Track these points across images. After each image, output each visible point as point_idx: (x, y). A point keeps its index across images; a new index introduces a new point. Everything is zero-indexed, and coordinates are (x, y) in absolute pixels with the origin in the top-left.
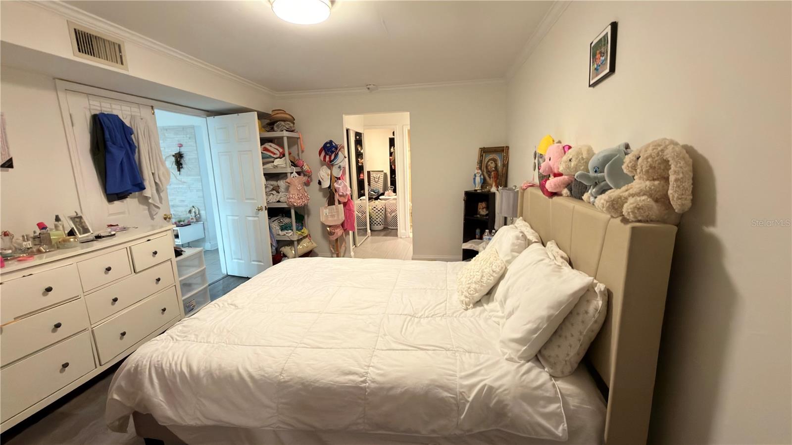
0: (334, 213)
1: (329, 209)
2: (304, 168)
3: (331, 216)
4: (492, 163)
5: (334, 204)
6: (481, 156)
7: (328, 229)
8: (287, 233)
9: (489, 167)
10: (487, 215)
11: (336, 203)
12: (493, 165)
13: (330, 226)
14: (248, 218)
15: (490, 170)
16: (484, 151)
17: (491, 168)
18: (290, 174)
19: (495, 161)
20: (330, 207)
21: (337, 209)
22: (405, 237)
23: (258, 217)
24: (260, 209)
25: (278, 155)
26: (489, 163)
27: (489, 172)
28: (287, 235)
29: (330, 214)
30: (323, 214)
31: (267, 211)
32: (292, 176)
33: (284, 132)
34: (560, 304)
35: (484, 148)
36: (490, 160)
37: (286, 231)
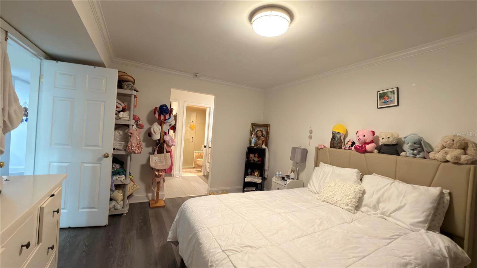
0: (163, 160)
1: (158, 157)
2: (139, 123)
3: (159, 162)
4: (259, 132)
5: (164, 153)
6: (253, 128)
7: (156, 173)
8: (119, 178)
9: (258, 134)
10: (258, 161)
11: (164, 152)
12: (260, 133)
13: (158, 171)
14: (84, 164)
15: (258, 136)
16: (254, 125)
17: (259, 135)
18: (132, 126)
19: (262, 131)
20: (159, 155)
21: (165, 157)
22: (179, 176)
23: (100, 163)
24: (106, 156)
25: (121, 109)
26: (258, 132)
27: (258, 137)
28: (119, 179)
29: (159, 160)
30: (152, 161)
31: (112, 158)
32: (133, 128)
33: (134, 91)
34: (436, 200)
35: (255, 124)
36: (258, 130)
37: (119, 176)
